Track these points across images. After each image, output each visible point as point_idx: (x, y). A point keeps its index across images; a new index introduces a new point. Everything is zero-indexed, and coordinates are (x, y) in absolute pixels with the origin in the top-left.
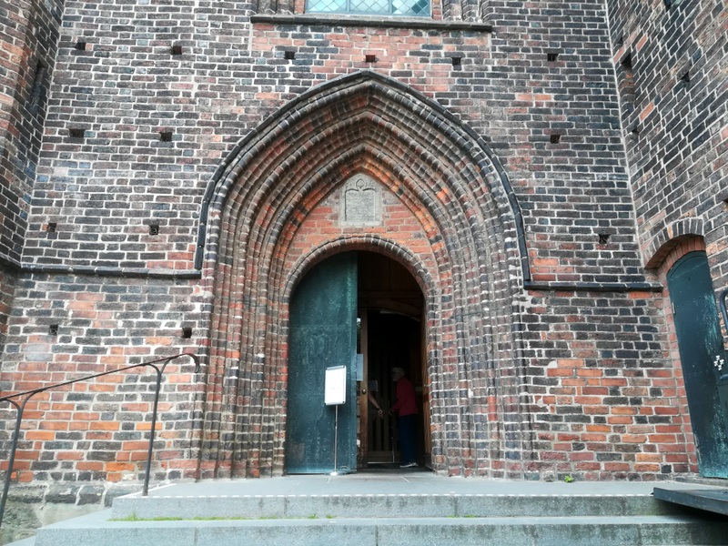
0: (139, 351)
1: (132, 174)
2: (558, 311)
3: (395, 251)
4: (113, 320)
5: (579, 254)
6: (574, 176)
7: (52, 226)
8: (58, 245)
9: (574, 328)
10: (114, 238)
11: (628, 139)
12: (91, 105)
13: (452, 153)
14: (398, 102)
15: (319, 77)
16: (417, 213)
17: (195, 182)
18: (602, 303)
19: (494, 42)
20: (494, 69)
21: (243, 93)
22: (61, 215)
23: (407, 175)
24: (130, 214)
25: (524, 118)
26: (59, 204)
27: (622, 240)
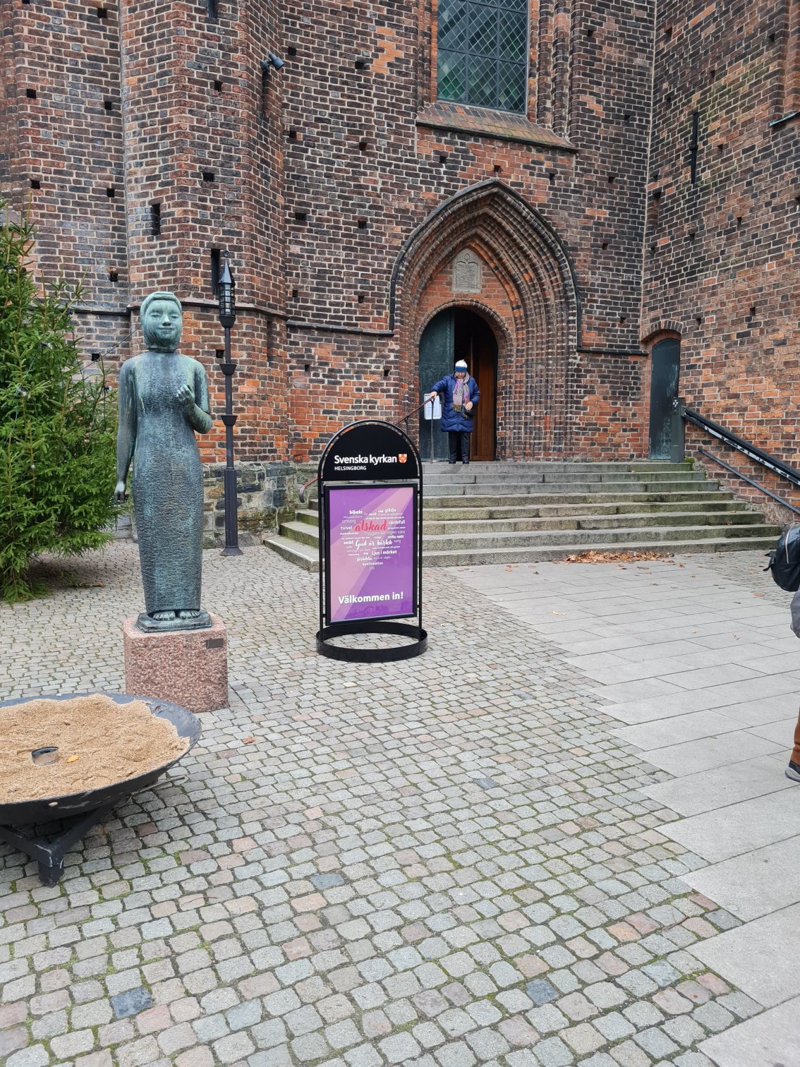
0: (361, 384)
1: (342, 255)
2: (592, 367)
3: (489, 313)
4: (342, 363)
5: (609, 330)
6: (613, 275)
7: (295, 293)
8: (301, 307)
9: (600, 377)
10: (337, 304)
11: (647, 252)
12: (308, 192)
13: (541, 249)
14: (512, 207)
15: (464, 182)
16: (506, 286)
17: (385, 264)
18: (616, 362)
19: (578, 163)
20: (575, 186)
21: (412, 191)
22: (300, 284)
23: (505, 258)
24: (344, 286)
25: (589, 228)
26: (297, 275)
27: (632, 321)
